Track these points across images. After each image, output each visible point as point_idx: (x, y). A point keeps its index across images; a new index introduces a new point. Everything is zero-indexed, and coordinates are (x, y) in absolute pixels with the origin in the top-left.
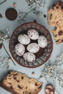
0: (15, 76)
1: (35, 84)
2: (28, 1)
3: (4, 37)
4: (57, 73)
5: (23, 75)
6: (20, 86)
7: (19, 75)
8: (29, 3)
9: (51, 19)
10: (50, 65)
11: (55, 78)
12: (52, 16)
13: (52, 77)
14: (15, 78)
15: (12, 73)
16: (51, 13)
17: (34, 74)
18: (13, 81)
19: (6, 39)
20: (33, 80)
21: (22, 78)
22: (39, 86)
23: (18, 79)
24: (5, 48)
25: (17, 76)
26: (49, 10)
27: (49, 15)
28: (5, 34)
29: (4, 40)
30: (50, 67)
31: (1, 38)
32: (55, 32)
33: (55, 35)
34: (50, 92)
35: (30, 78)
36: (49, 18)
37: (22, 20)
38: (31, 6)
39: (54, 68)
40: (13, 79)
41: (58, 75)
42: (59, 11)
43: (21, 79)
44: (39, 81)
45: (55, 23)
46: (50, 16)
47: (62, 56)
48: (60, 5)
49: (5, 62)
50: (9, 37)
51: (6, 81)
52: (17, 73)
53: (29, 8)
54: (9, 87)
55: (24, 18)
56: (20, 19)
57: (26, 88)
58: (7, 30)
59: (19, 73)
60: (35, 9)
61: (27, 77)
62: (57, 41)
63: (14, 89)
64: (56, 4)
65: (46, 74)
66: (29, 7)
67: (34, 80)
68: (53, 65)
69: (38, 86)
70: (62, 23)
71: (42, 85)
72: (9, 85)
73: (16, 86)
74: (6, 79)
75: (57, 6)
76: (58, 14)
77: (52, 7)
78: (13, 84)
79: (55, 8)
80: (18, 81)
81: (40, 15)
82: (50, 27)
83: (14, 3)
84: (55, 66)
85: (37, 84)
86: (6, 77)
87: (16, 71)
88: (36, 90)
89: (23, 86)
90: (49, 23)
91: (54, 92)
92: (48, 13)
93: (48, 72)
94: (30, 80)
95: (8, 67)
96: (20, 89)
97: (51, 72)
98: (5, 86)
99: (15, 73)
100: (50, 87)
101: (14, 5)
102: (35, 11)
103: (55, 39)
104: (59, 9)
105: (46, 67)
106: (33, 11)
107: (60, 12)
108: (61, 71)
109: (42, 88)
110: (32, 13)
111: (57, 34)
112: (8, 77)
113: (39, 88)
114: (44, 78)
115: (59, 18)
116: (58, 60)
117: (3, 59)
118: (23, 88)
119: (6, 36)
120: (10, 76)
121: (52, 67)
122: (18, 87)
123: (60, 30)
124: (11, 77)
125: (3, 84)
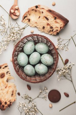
0: (52, 29)
1: (30, 21)
2: (37, 110)
3: (63, 72)
4: (6, 32)
5: (42, 30)
6: (46, 20)
7: (48, 31)
8: (36, 108)
9: (13, 91)
10: (14, 41)
11: (9, 27)
12: (12, 94)
13: (12, 28)
14: (51, 28)
15: (55, 33)
16: (13, 98)
17: (32, 32)
18: (53, 24)
19: (60, 69)
20: (33, 25)
21: (44, 28)
22: (26, 18)
23: (49, 27)
24: (62, 60)
25: (49, 31)
26: (14, 100)
27: (14, 96)
28: (62, 75)
29: (62, 68)
30: (14, 39)
31: (65, 71)
32: (8, 77)
33: (8, 73)
34: (14, 12)
35: (35, 27)
36: (14, 92)
37: (43, 90)
38: (33, 105)
39: (10, 38)
40: (54, 27)
41: (6, 30)
42: (4, 100)
43: (46, 26)
44: (26, 24)
45: (8, 86)
46: (14, 94)
47: (1, 51)
48: (3, 106)
49: (61, 45)
50: (58, 71)
51: (61, 25)
52: (50, 33)
53: (35, 102)
54: (58, 19)
55: (41, 92)
56: (45, 91)
57: (40, 17)
58: (59, 80)
59: (47, 33)
60: (29, 102)
61: (39, 28)
62: (6, 67)
63: (52, 17)
64: (7, 107)
65: (18, 32)
66: (35, 104)
67: (31, 25)
68: (10, 40)
69: (28, 19)
70: (1, 87)
71: (23, 20)
72: (58, 20)
73: (51, 20)
74: (61, 28)
75: (6, 105)
76: (5, 96)
77: (11, 104)
78: (54, 22)
79: (8, 102)
80: (48, 24)
81: (24, 96)
82: (14, 83)
83: (51, 108)
84: (9, 40)
85: (28, 21)
86: (61, 30)
87: (50, 35)
88: (29, 15)
89: (43, 19)
90: (15, 87)
91: (10, 12)
92: (15, 97)
93: (16, 33)
94: (35, 25)
95: (59, 40)
96: (46, 16)
97: (14, 33)
98: (62, 21)
99: (51, 33)
100: (15, 17)
101: (51, 106)
102: (30, 99)
103: (8, 69)
104: (4, 101)
105: (18, 39)
106: (32, 100)
107: (3, 98)
108: (2, 34)
109: (22, 16)
110: (33, 98)
111: (6, 75)
112: (59, 29)
113: (27, 16)
114: (20, 27)
115: (4, 92)
116: (6, 47)
117: (64, 48)
118: (43, 17)
119: (60, 74)
120: (57, 30)
121: (12, 39)
122: (49, 19)
123: (2, 79)
124: (55, 29)
125: (64, 23)
